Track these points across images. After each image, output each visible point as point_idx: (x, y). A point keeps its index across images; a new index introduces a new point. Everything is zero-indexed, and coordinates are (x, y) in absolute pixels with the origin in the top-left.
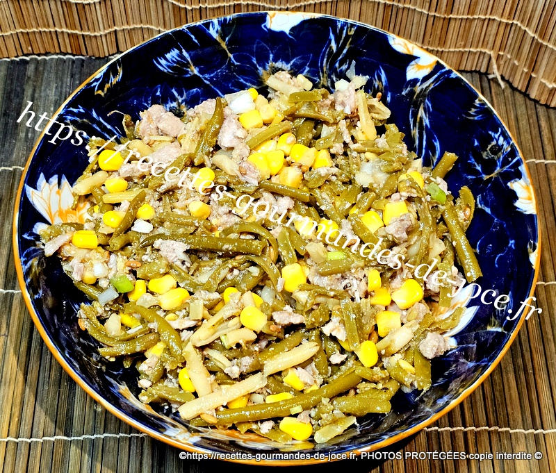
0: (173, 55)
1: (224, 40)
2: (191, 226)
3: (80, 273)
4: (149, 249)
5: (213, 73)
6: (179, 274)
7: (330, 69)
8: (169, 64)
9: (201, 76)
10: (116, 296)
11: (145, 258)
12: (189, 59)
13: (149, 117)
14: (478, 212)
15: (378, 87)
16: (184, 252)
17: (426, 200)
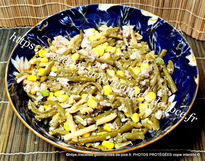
0: (66, 18)
1: (84, 14)
2: (71, 73)
3: (29, 89)
4: (55, 81)
5: (80, 25)
6: (66, 90)
7: (121, 24)
8: (64, 22)
9: (76, 27)
10: (42, 98)
11: (53, 84)
12: (72, 20)
13: (57, 39)
14: (175, 69)
15: (138, 29)
16: (68, 82)
17: (156, 62)
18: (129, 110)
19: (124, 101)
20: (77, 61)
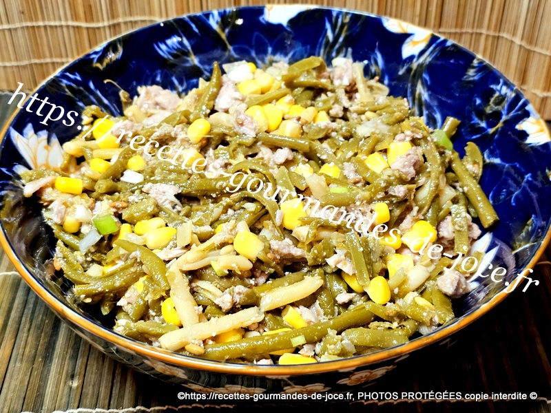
0: (174, 41)
1: (224, 31)
4: (137, 192)
8: (169, 50)
12: (189, 48)
13: (147, 93)
16: (175, 195)
17: (432, 140)
18: (357, 267)
19: (344, 242)
20: (204, 142)
